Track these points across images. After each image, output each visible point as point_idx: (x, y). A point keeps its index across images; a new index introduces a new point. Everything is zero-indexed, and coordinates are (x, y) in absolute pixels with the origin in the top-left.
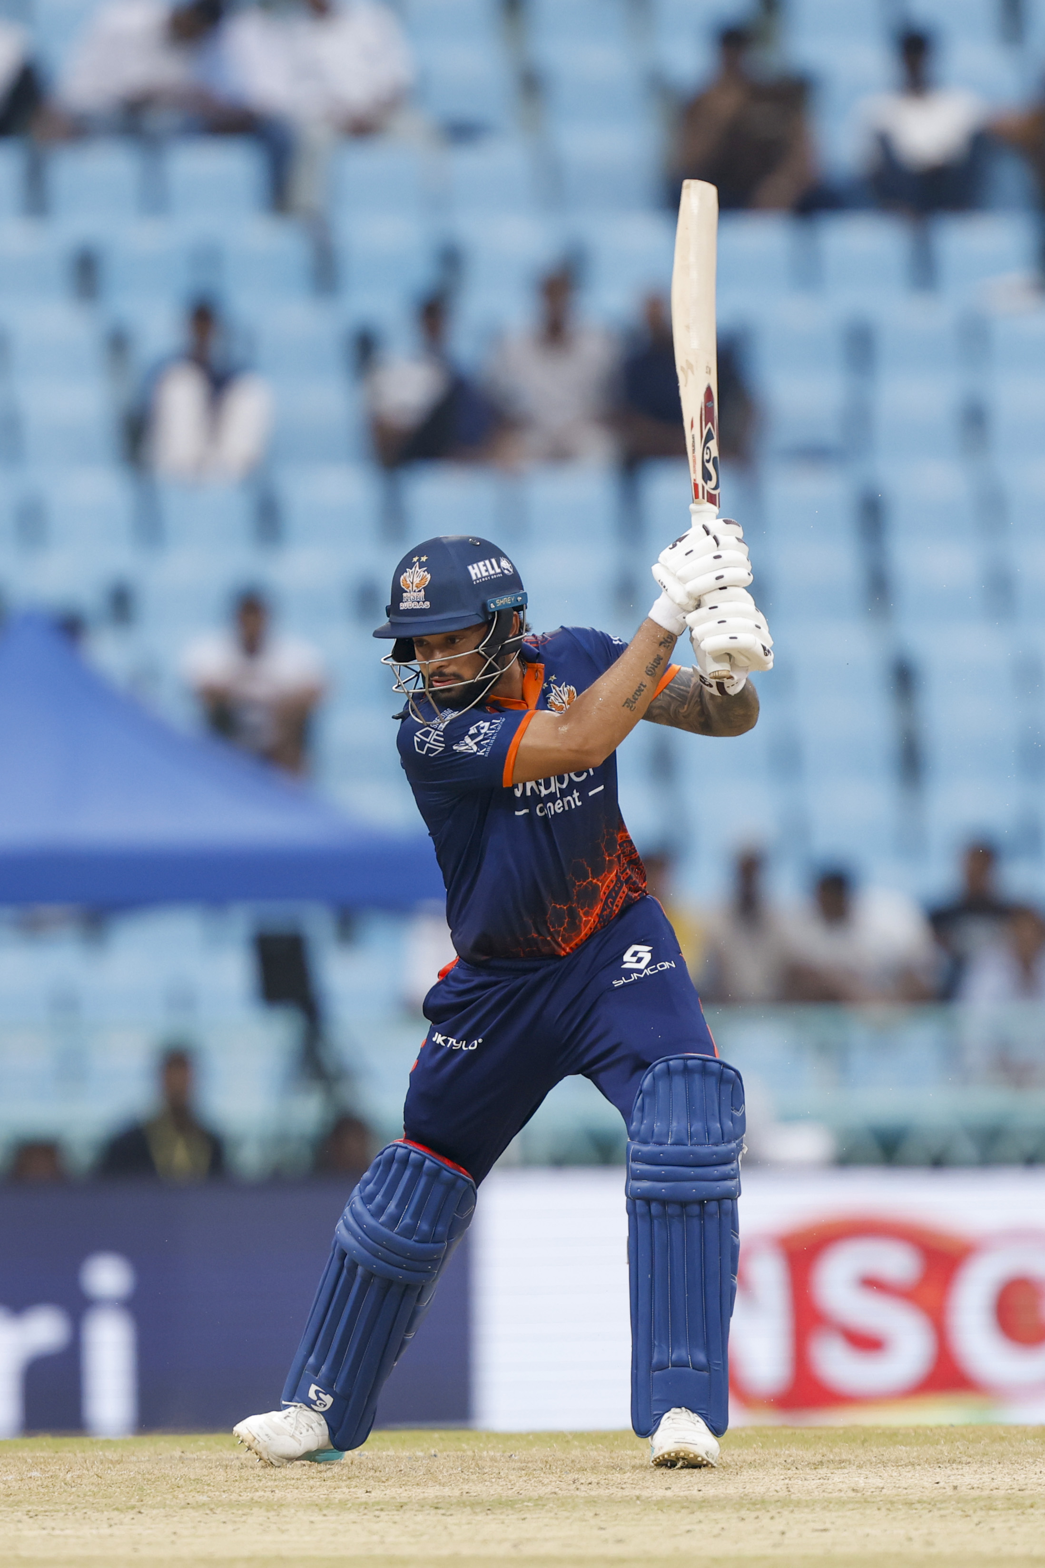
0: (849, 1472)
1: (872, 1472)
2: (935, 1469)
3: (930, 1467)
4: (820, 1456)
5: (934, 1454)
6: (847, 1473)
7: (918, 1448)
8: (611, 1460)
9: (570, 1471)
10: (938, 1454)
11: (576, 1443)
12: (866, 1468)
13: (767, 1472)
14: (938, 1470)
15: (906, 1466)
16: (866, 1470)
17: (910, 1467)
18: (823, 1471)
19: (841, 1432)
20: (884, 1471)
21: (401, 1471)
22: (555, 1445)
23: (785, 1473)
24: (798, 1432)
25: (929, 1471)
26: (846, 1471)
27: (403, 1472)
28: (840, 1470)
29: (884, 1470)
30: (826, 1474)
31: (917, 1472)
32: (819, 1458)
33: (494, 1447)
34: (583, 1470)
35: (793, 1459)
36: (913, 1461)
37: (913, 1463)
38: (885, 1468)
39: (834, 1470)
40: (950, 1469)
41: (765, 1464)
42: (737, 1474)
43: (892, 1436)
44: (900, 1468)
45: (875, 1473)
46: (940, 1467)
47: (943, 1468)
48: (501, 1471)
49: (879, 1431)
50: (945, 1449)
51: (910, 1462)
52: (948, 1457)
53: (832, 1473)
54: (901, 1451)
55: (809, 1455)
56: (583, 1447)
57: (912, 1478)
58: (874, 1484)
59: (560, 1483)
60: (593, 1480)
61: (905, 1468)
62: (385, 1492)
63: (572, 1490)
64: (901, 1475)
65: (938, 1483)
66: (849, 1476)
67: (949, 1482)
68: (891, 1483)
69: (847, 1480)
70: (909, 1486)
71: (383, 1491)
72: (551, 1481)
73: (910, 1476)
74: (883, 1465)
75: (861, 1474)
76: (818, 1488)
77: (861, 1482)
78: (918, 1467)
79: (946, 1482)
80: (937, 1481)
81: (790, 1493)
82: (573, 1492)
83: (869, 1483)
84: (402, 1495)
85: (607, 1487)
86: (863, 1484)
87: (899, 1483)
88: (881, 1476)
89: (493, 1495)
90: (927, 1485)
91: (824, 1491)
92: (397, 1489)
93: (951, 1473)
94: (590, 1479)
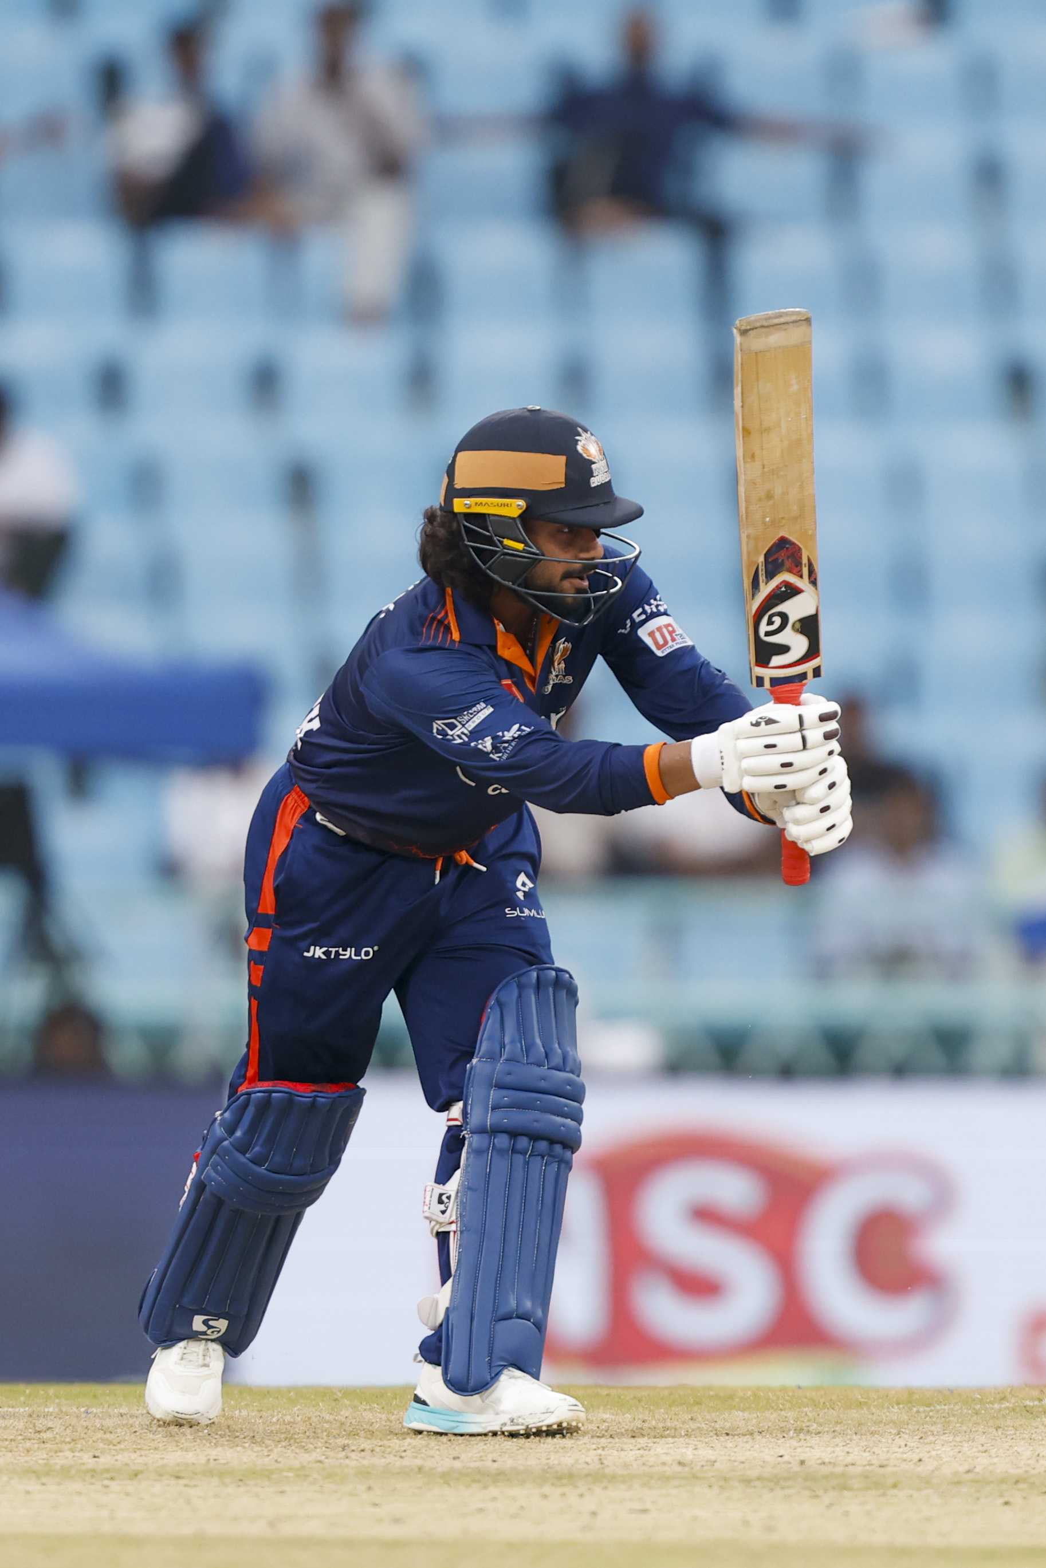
1: (702, 1443)
2: (778, 1440)
3: (772, 1437)
4: (640, 1422)
5: (777, 1421)
6: (673, 1443)
7: (759, 1414)
8: (388, 1423)
9: (339, 1435)
10: (783, 1421)
11: (347, 1402)
12: (695, 1437)
14: (782, 1440)
15: (745, 1435)
16: (695, 1439)
17: (748, 1436)
18: (642, 1441)
19: (666, 1393)
20: (717, 1441)
21: (135, 1432)
22: (320, 1404)
24: (613, 1392)
25: (770, 1442)
26: (671, 1441)
27: (137, 1434)
28: (663, 1439)
29: (717, 1439)
30: (648, 1443)
31: (756, 1443)
32: (638, 1424)
33: (247, 1405)
34: (354, 1435)
35: (607, 1424)
36: (752, 1430)
37: (752, 1432)
38: (718, 1438)
39: (656, 1439)
40: (796, 1440)
43: (727, 1399)
44: (736, 1437)
45: (706, 1444)
46: (784, 1437)
47: (787, 1439)
48: (256, 1434)
49: (712, 1393)
50: (791, 1415)
51: (748, 1431)
52: (794, 1426)
53: (654, 1443)
54: (738, 1418)
55: (627, 1420)
56: (355, 1407)
57: (750, 1450)
58: (704, 1457)
59: (326, 1449)
60: (366, 1446)
61: (742, 1438)
62: (117, 1457)
63: (341, 1458)
64: (736, 1446)
65: (781, 1456)
66: (675, 1447)
67: (795, 1456)
68: (725, 1455)
69: (671, 1452)
70: (746, 1460)
71: (114, 1455)
72: (315, 1448)
73: (748, 1448)
74: (716, 1434)
75: (688, 1444)
76: (636, 1460)
77: (689, 1454)
78: (758, 1437)
79: (791, 1456)
80: (780, 1455)
81: (603, 1466)
82: (341, 1461)
83: (698, 1455)
84: (136, 1461)
85: (382, 1456)
86: (691, 1457)
87: (733, 1456)
88: (712, 1447)
89: (245, 1463)
90: (768, 1458)
91: (644, 1464)
92: (131, 1454)
93: (797, 1444)
94: (363, 1445)
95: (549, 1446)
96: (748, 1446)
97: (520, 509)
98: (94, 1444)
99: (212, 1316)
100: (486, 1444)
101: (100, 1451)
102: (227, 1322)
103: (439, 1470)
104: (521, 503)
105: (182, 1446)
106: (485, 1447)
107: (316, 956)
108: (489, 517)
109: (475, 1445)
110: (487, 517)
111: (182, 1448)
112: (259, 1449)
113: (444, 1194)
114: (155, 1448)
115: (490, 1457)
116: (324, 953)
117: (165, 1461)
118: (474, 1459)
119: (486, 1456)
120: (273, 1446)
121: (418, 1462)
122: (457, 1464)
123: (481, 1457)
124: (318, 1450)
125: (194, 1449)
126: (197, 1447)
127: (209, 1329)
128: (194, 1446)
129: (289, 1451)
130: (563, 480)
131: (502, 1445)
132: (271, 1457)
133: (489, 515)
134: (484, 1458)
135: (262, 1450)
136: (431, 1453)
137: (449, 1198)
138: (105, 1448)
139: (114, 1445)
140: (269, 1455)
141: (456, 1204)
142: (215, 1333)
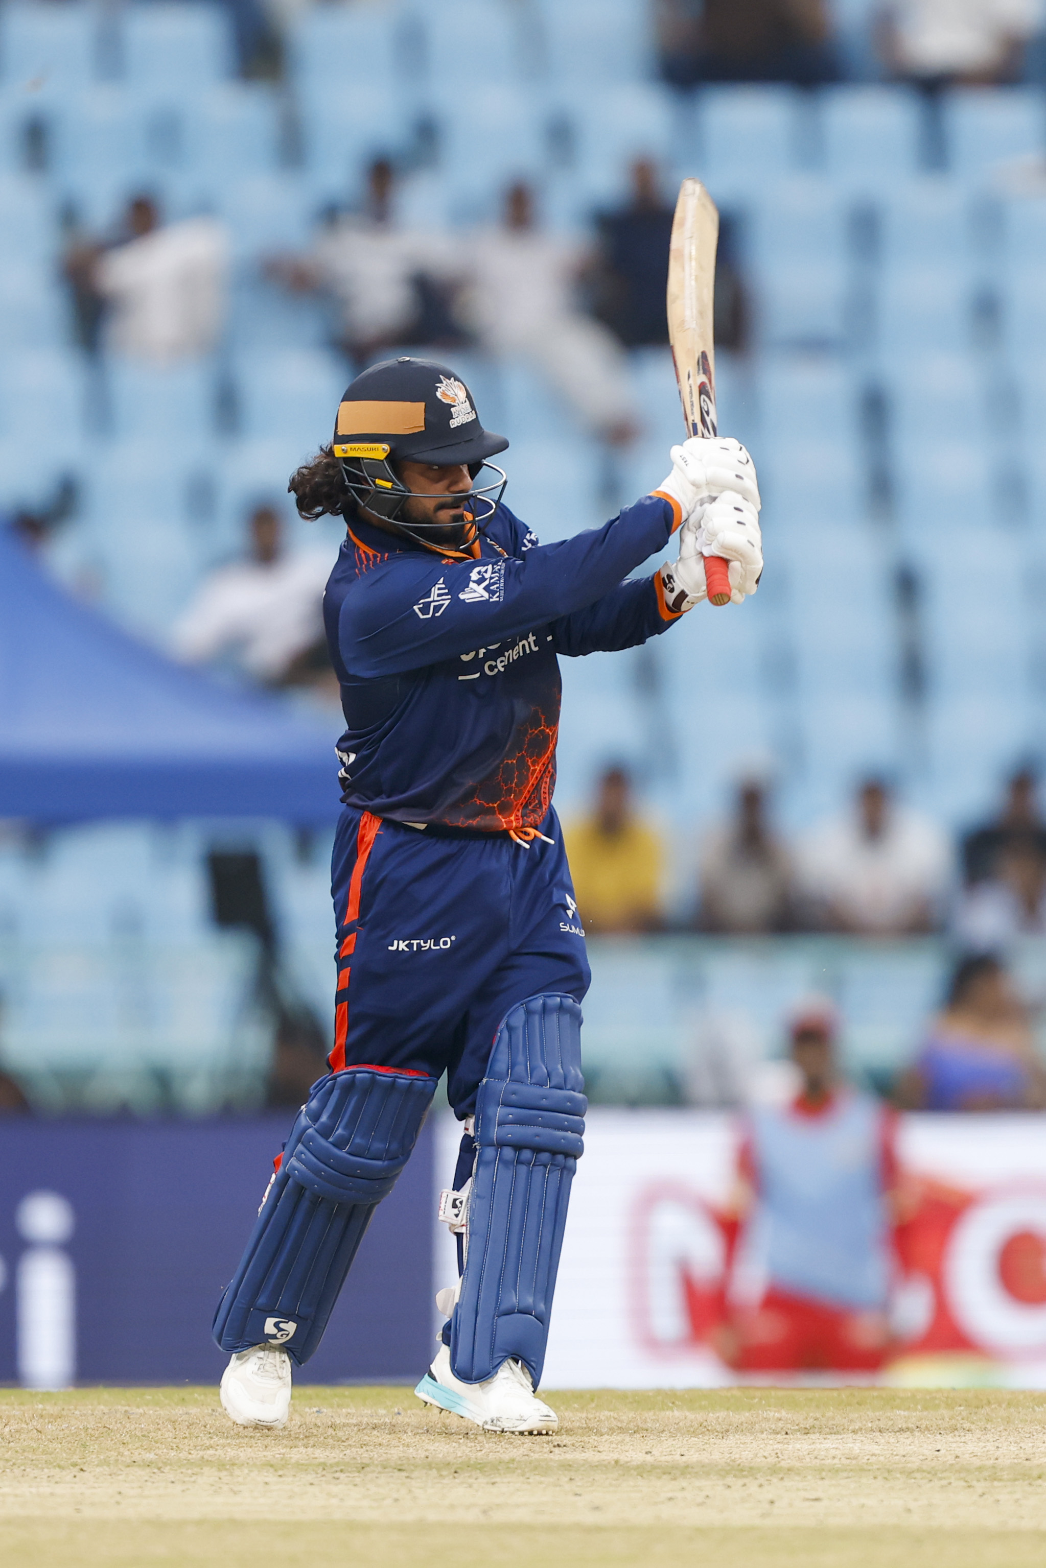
0: (843, 1438)
1: (868, 1438)
2: (935, 1436)
3: (930, 1434)
4: (812, 1420)
5: (934, 1420)
6: (841, 1439)
7: (918, 1413)
10: (939, 1420)
12: (861, 1434)
13: (755, 1436)
14: (939, 1437)
15: (904, 1432)
16: (861, 1435)
17: (908, 1433)
18: (814, 1437)
20: (881, 1437)
23: (774, 1438)
25: (929, 1438)
26: (840, 1437)
28: (833, 1435)
29: (881, 1435)
30: (819, 1439)
31: (916, 1438)
32: (810, 1422)
35: (782, 1423)
36: (912, 1427)
37: (912, 1429)
39: (827, 1435)
40: (951, 1436)
41: (752, 1428)
42: (723, 1438)
44: (897, 1434)
45: (871, 1439)
46: (940, 1434)
47: (943, 1435)
50: (946, 1415)
51: (908, 1428)
52: (950, 1424)
53: (825, 1439)
54: (899, 1416)
55: (800, 1420)
57: (910, 1445)
58: (869, 1451)
59: (532, 1445)
60: (568, 1442)
61: (903, 1434)
62: (345, 1452)
63: (545, 1453)
64: (898, 1442)
65: (938, 1451)
66: (843, 1442)
67: (950, 1450)
68: (888, 1450)
69: (841, 1447)
70: (907, 1454)
71: (342, 1451)
72: (523, 1443)
73: (908, 1443)
74: (880, 1431)
75: (855, 1440)
76: (809, 1454)
77: (856, 1448)
78: (917, 1434)
79: (947, 1450)
80: (937, 1449)
81: (779, 1459)
82: (546, 1455)
83: (864, 1450)
84: (363, 1456)
85: (582, 1451)
86: (858, 1451)
87: (895, 1451)
88: (876, 1442)
89: (460, 1457)
90: (926, 1452)
91: (816, 1458)
92: (358, 1450)
93: (951, 1439)
94: (565, 1441)
95: (731, 1442)
96: (908, 1441)
97: (386, 452)
98: (326, 1440)
99: (283, 1318)
100: (674, 1440)
101: (330, 1446)
102: (295, 1325)
103: (634, 1463)
104: (386, 447)
105: (404, 1442)
106: (674, 1442)
107: (400, 949)
108: (363, 460)
109: (665, 1441)
110: (361, 459)
111: (403, 1444)
112: (473, 1444)
113: (458, 1199)
114: (380, 1444)
115: (679, 1452)
116: (406, 946)
117: (389, 1456)
118: (665, 1453)
119: (675, 1450)
120: (485, 1442)
121: (615, 1456)
122: (649, 1458)
123: (671, 1451)
124: (525, 1446)
125: (414, 1445)
126: (417, 1442)
127: (279, 1331)
128: (414, 1442)
129: (500, 1446)
130: (423, 424)
131: (690, 1441)
132: (483, 1452)
133: (362, 458)
134: (673, 1453)
135: (475, 1446)
136: (627, 1448)
137: (461, 1203)
138: (334, 1444)
139: (343, 1441)
140: (481, 1450)
141: (466, 1209)
142: (284, 1336)
